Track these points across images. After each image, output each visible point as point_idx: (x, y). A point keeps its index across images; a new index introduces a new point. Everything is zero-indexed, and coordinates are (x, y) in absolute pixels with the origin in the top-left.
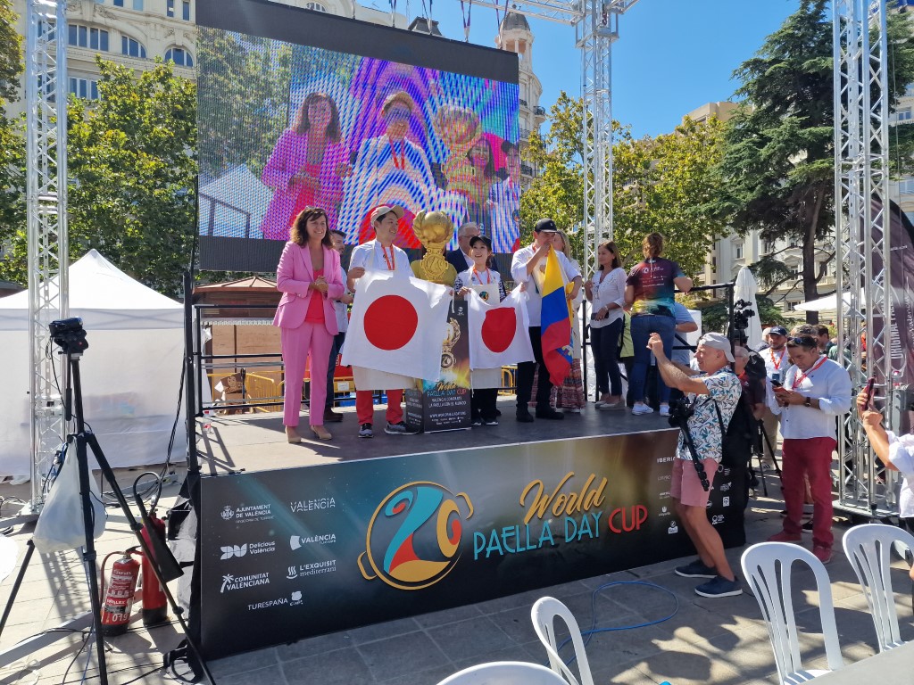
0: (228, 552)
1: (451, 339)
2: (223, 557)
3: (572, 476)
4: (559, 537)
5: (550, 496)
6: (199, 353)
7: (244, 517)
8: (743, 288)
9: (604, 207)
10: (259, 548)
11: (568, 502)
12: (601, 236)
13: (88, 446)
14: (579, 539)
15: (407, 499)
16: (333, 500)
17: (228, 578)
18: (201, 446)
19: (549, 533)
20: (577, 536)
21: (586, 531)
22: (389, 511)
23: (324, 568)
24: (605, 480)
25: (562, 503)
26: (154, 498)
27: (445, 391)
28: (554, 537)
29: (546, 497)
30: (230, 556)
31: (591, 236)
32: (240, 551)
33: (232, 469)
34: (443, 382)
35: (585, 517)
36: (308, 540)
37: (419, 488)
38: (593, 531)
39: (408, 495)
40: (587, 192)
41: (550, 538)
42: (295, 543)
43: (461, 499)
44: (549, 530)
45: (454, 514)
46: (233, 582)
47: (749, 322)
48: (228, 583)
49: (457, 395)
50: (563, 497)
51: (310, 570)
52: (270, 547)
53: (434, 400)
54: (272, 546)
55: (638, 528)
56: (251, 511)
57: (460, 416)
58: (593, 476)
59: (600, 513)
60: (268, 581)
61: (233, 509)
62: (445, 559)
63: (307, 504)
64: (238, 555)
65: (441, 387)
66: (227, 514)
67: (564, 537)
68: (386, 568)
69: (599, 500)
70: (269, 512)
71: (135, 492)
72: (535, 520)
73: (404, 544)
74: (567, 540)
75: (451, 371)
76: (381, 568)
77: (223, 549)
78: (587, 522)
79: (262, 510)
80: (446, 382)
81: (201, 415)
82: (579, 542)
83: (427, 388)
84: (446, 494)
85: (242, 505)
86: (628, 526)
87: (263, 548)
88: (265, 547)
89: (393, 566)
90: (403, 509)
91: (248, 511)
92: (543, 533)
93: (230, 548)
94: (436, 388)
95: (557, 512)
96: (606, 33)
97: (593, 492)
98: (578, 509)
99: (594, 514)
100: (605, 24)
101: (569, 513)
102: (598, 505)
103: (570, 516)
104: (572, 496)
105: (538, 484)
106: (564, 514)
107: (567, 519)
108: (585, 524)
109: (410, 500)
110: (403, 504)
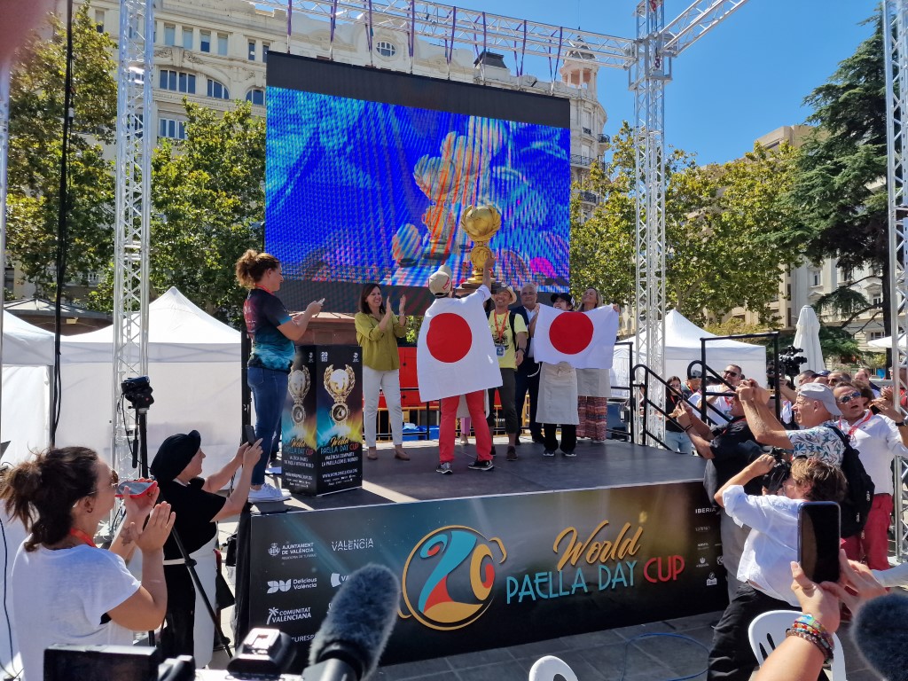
0: (274, 587)
2: (270, 591)
3: (607, 524)
4: (592, 584)
5: (584, 543)
7: (289, 554)
10: (303, 584)
11: (602, 550)
12: (653, 274)
14: (613, 587)
15: (441, 543)
16: (371, 541)
17: (273, 611)
19: (583, 581)
20: (611, 584)
21: (619, 580)
22: (425, 553)
24: (640, 530)
25: (596, 551)
27: (339, 447)
28: (588, 584)
29: (579, 545)
30: (275, 590)
31: (643, 275)
32: (285, 586)
34: (336, 436)
35: (619, 564)
37: (453, 532)
38: (628, 579)
39: (443, 538)
40: (640, 231)
41: (583, 584)
42: (335, 580)
43: (494, 544)
44: (581, 575)
45: (487, 559)
46: (278, 615)
48: (273, 616)
49: (348, 452)
50: (597, 546)
52: (312, 583)
53: (327, 458)
54: (314, 583)
55: (675, 578)
56: (295, 549)
57: (352, 474)
58: (628, 525)
59: (635, 562)
60: (309, 615)
61: (280, 546)
62: (478, 601)
63: (347, 544)
64: (283, 590)
65: (335, 443)
66: (274, 551)
67: (598, 585)
68: (421, 608)
69: (634, 549)
70: (312, 550)
72: (568, 568)
73: (438, 585)
74: (601, 588)
75: (344, 425)
76: (415, 607)
77: (270, 583)
78: (623, 570)
79: (306, 548)
80: (339, 437)
82: (613, 590)
83: (321, 444)
84: (480, 539)
85: (286, 542)
86: (664, 575)
87: (305, 584)
88: (308, 583)
89: (426, 609)
90: (438, 552)
91: (293, 549)
92: (576, 581)
93: (276, 583)
94: (330, 444)
95: (590, 560)
96: (658, 75)
97: (628, 540)
98: (613, 557)
99: (628, 563)
100: (658, 67)
101: (603, 561)
102: (632, 554)
103: (603, 564)
104: (606, 544)
105: (572, 531)
106: (598, 562)
107: (601, 566)
108: (619, 571)
109: (445, 543)
110: (438, 546)
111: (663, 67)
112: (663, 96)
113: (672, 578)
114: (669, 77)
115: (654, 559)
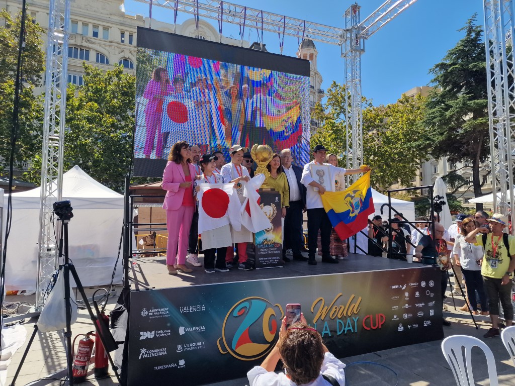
0: (144, 335)
1: (271, 215)
2: (141, 338)
3: (341, 295)
4: (334, 331)
5: (328, 307)
6: (131, 222)
7: (154, 315)
8: (438, 189)
9: (358, 143)
10: (162, 333)
11: (339, 311)
12: (356, 159)
13: (70, 272)
14: (345, 333)
15: (246, 307)
16: (204, 306)
17: (143, 351)
18: (131, 274)
19: (328, 329)
20: (344, 331)
21: (349, 328)
22: (236, 314)
23: (198, 346)
24: (360, 298)
25: (335, 311)
26: (103, 303)
27: (268, 245)
28: (331, 331)
29: (326, 307)
30: (145, 338)
31: (350, 159)
32: (151, 335)
33: (147, 287)
34: (266, 239)
35: (349, 319)
36: (189, 329)
37: (252, 301)
38: (354, 328)
39: (247, 304)
40: (348, 135)
41: (328, 332)
42: (182, 331)
43: (277, 308)
44: (327, 326)
45: (273, 316)
46: (146, 353)
47: (443, 208)
48: (143, 354)
49: (274, 247)
50: (336, 308)
51: (190, 347)
52: (167, 333)
53: (261, 250)
54: (169, 333)
55: (380, 327)
56: (158, 312)
57: (276, 259)
58: (353, 296)
59: (357, 318)
60: (166, 353)
61: (148, 310)
62: (267, 342)
63: (189, 308)
64: (149, 337)
65: (266, 243)
66: (144, 313)
67: (337, 332)
68: (233, 347)
69: (357, 310)
70: (168, 312)
71: (93, 300)
72: (320, 320)
73: (243, 333)
74: (339, 333)
75: (271, 234)
76: (230, 347)
77: (141, 333)
78: (350, 323)
79: (164, 311)
80: (268, 239)
81: (131, 257)
82: (346, 335)
83: (258, 243)
84: (268, 305)
85: (153, 308)
86: (374, 326)
87: (163, 333)
88: (165, 333)
89: (237, 346)
90: (243, 313)
91: (156, 312)
92: (324, 330)
93: (145, 333)
94: (263, 243)
95: (332, 317)
96: (358, 49)
97: (353, 305)
98: (345, 315)
99: (354, 318)
100: (357, 45)
101: (340, 317)
102: (356, 313)
103: (340, 319)
104: (341, 307)
105: (322, 300)
106: (337, 318)
107: (338, 321)
108: (349, 324)
109: (248, 308)
110: (244, 310)
111: (360, 45)
112: (360, 61)
113: (378, 326)
114: (363, 50)
115: (368, 316)
